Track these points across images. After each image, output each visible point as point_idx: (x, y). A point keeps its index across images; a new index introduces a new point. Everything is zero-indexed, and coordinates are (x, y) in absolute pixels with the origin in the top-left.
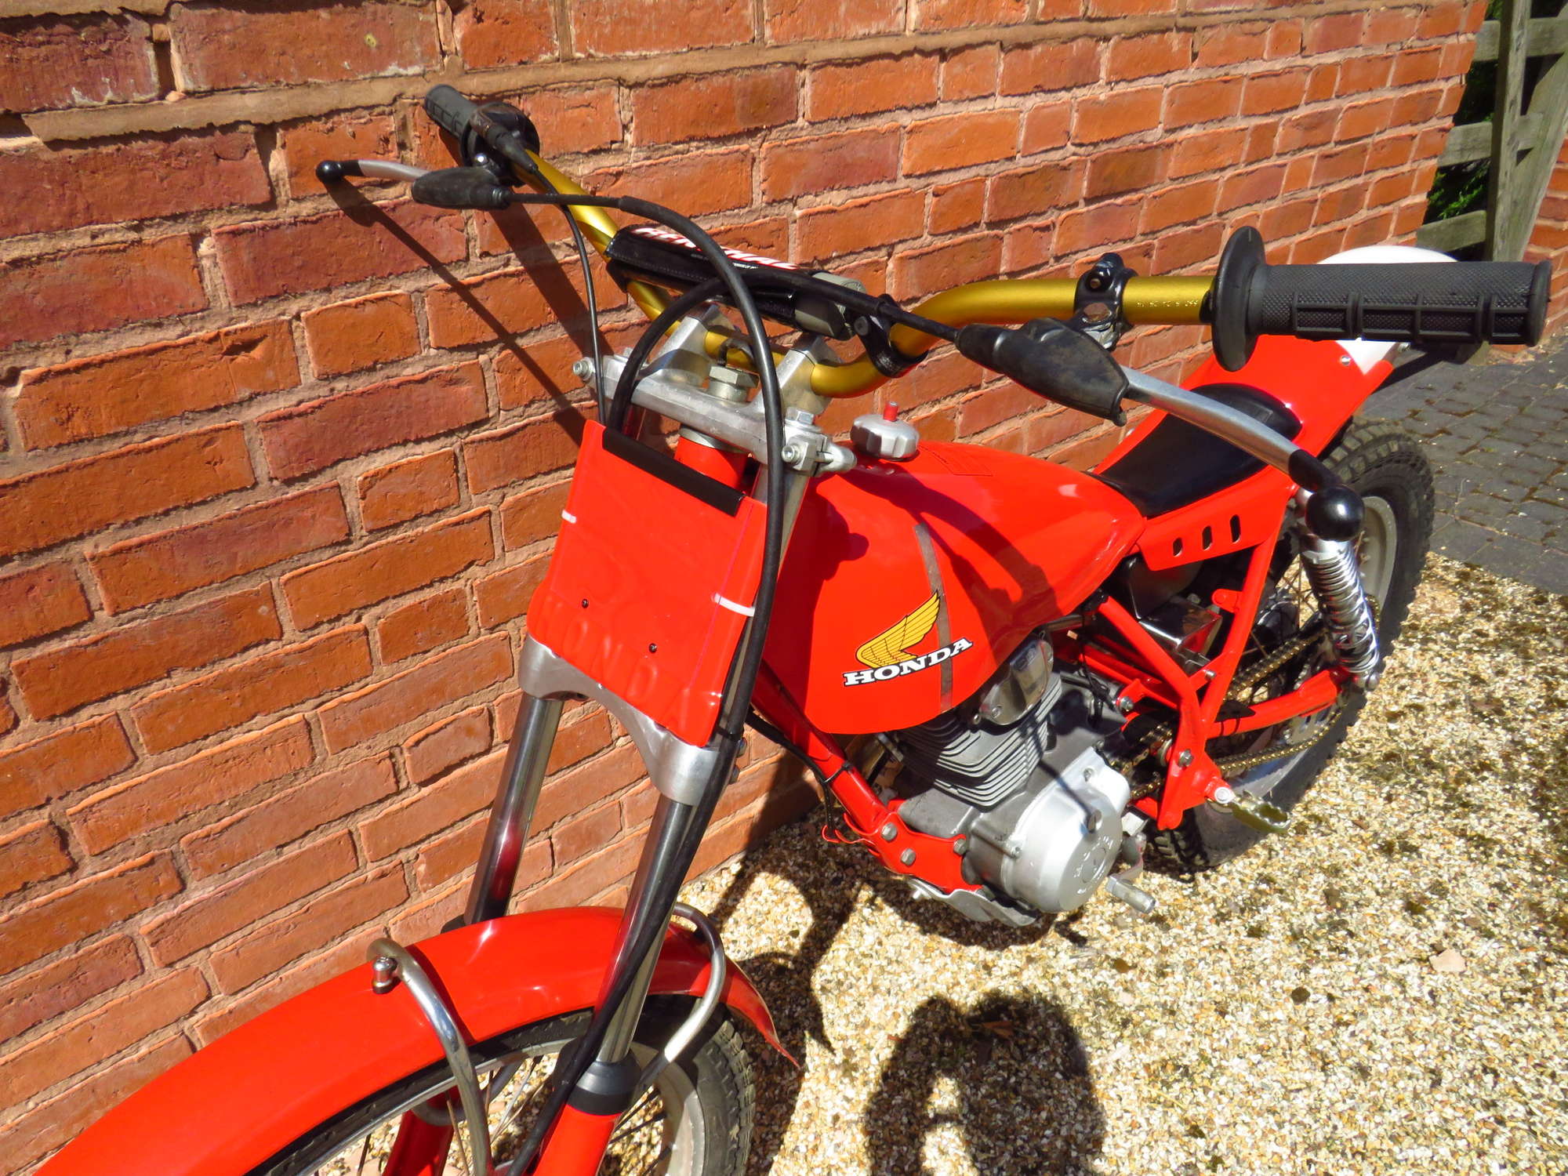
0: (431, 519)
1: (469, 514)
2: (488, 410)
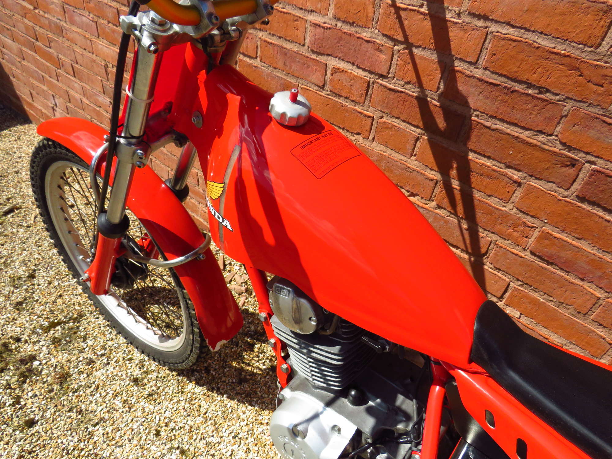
0: (352, 103)
1: (365, 112)
2: (389, 73)
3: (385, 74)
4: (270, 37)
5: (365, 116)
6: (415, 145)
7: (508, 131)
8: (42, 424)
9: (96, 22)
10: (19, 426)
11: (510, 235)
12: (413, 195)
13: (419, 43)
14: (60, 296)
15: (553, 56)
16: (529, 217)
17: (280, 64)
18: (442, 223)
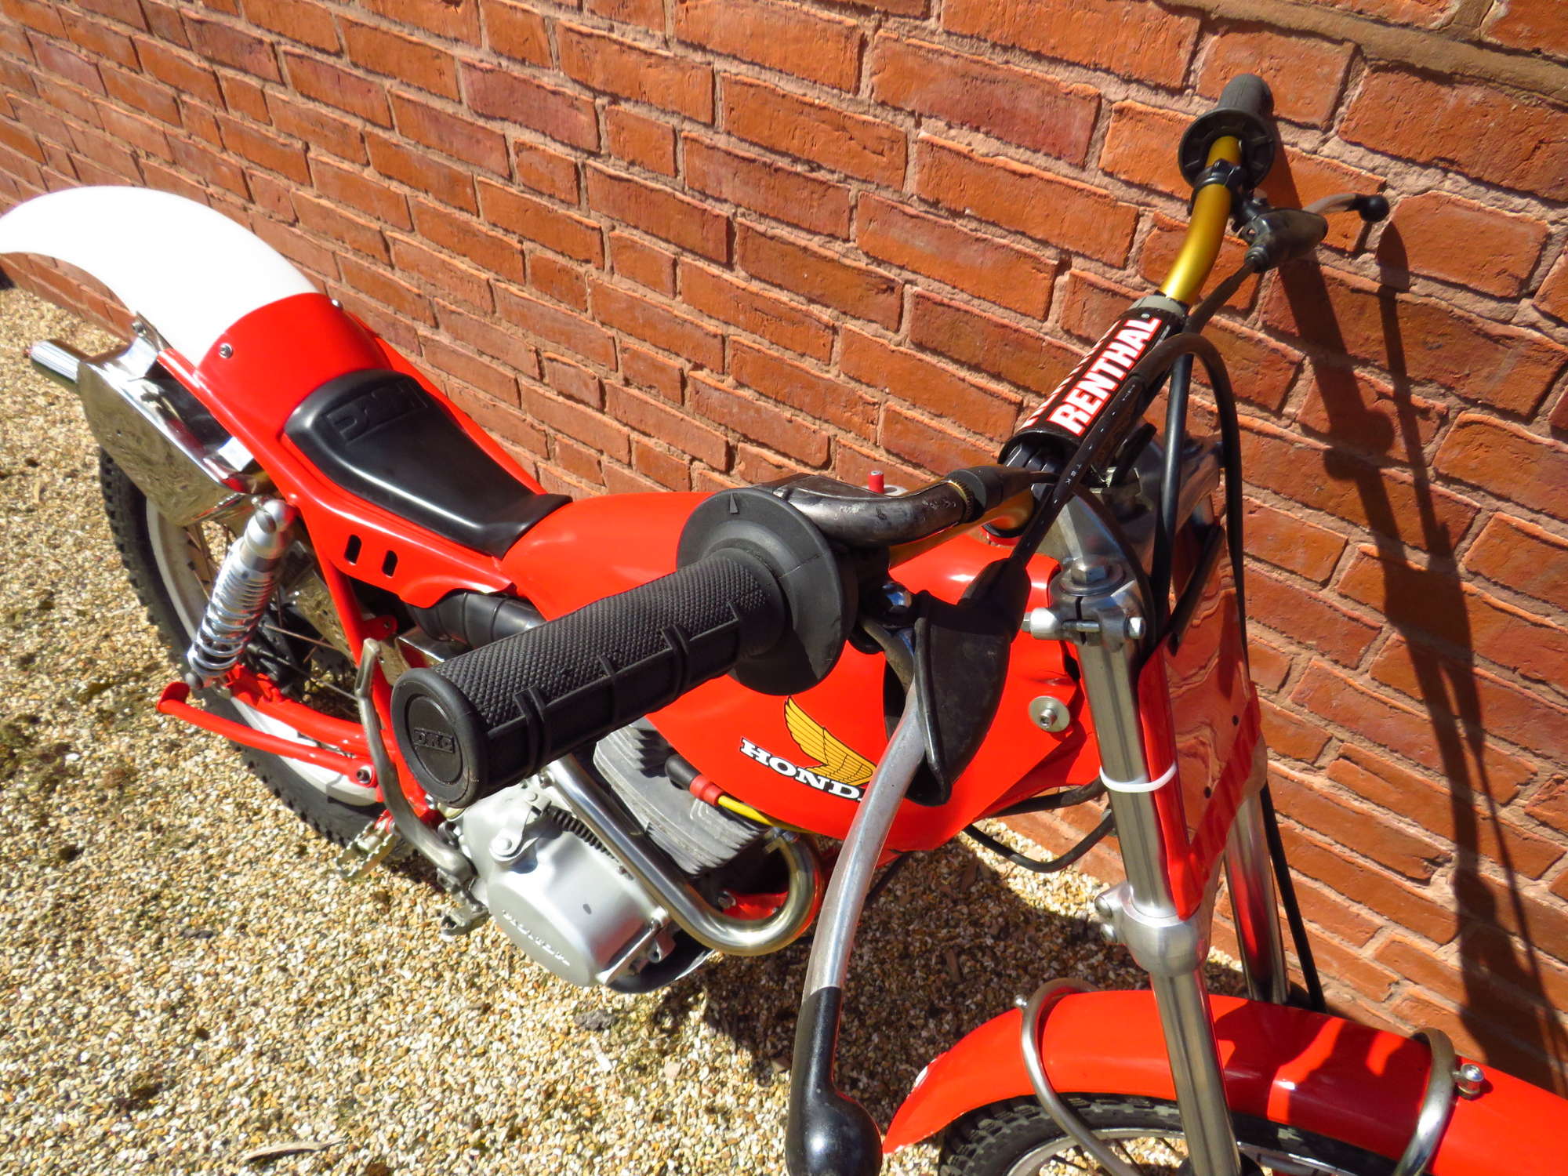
0: (562, 206)
1: (586, 220)
2: (599, 147)
3: (594, 149)
4: (403, 87)
5: (587, 227)
6: (675, 274)
7: (792, 238)
8: (91, 854)
9: (96, 66)
10: (49, 861)
11: (849, 421)
12: (698, 367)
13: (627, 94)
14: (107, 636)
15: (807, 109)
16: (864, 387)
17: (433, 138)
18: (752, 413)
